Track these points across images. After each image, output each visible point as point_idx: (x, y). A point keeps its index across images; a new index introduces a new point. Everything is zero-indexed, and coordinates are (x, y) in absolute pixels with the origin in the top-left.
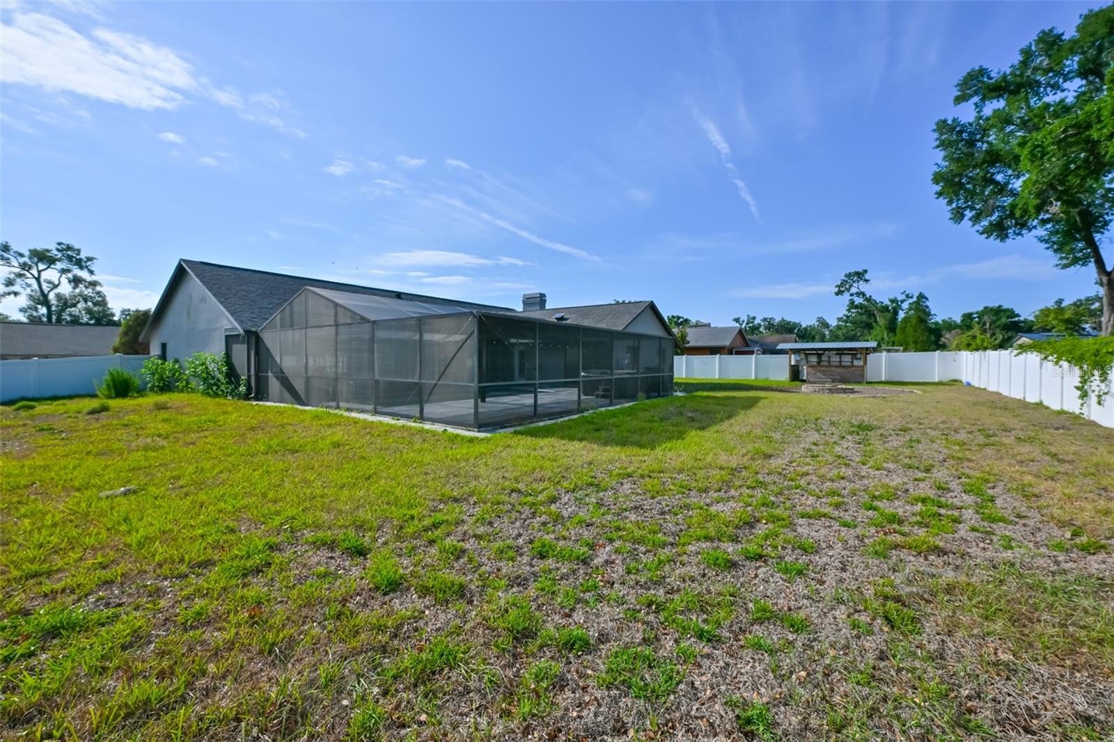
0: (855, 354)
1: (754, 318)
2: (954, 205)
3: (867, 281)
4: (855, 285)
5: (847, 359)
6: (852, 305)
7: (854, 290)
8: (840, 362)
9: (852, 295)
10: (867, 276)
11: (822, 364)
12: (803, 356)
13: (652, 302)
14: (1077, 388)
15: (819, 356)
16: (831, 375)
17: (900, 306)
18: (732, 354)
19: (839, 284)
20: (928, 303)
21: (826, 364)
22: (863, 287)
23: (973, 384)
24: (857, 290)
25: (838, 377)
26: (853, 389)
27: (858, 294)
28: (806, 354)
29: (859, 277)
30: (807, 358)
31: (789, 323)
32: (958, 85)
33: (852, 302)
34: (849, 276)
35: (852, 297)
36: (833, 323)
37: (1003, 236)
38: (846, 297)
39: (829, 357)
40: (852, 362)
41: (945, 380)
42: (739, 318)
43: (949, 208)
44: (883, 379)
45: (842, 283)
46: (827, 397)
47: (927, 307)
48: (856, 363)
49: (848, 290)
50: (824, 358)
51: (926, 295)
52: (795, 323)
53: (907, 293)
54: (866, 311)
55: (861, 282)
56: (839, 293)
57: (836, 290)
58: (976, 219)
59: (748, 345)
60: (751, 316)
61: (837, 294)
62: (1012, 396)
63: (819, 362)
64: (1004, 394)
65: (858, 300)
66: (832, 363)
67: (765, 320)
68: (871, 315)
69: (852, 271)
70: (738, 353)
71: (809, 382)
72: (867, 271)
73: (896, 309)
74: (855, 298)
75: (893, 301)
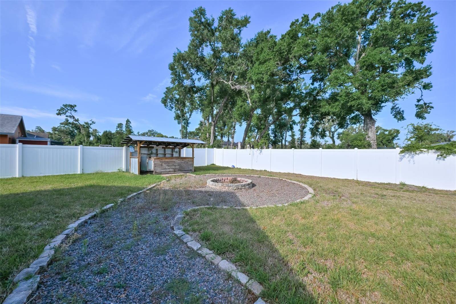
3: (75, 111)
4: (69, 111)
6: (67, 122)
7: (68, 114)
9: (67, 116)
10: (76, 108)
17: (89, 126)
19: (59, 109)
24: (70, 115)
27: (70, 117)
29: (71, 108)
33: (67, 120)
34: (66, 106)
35: (67, 118)
45: (61, 109)
49: (65, 113)
53: (93, 121)
54: (75, 126)
55: (72, 111)
56: (59, 114)
57: (57, 112)
65: (71, 120)
68: (78, 128)
69: (68, 104)
71: (157, 173)
72: (76, 106)
73: (88, 127)
74: (69, 119)
75: (87, 123)
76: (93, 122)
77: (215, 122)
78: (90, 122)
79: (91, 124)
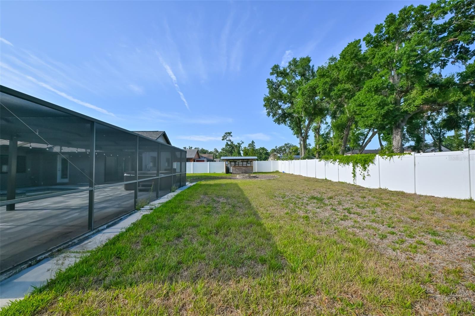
0: (248, 162)
1: (192, 148)
2: (268, 110)
3: (231, 136)
4: (228, 137)
5: (245, 163)
6: (227, 144)
7: (228, 139)
8: (243, 165)
9: (227, 140)
10: (232, 134)
11: (236, 166)
12: (229, 163)
13: (164, 132)
14: (352, 173)
15: (235, 162)
16: (241, 170)
18: (195, 162)
20: (255, 144)
21: (238, 166)
22: (231, 138)
23: (285, 172)
24: (229, 139)
25: (244, 171)
26: (256, 176)
28: (230, 162)
29: (229, 134)
30: (230, 163)
31: (204, 150)
32: (272, 69)
33: (227, 143)
34: (226, 133)
36: (220, 150)
37: (279, 123)
38: (225, 141)
39: (238, 163)
40: (247, 165)
41: (274, 171)
42: (186, 147)
43: (266, 111)
44: (256, 171)
45: (224, 136)
46: (248, 180)
47: (255, 146)
48: (248, 165)
49: (226, 139)
50: (237, 163)
51: (254, 141)
52: (206, 150)
56: (223, 139)
57: (222, 138)
58: (274, 116)
59: (200, 158)
60: (191, 147)
61: (222, 140)
62: (308, 176)
63: (235, 165)
64: (303, 175)
66: (240, 165)
67: (196, 148)
68: (233, 148)
70: (197, 161)
71: (233, 174)
72: (231, 132)
73: (239, 147)
74: (228, 142)
75: (239, 144)
76: (242, 142)
77: (304, 138)
78: (241, 143)
79: (241, 144)
